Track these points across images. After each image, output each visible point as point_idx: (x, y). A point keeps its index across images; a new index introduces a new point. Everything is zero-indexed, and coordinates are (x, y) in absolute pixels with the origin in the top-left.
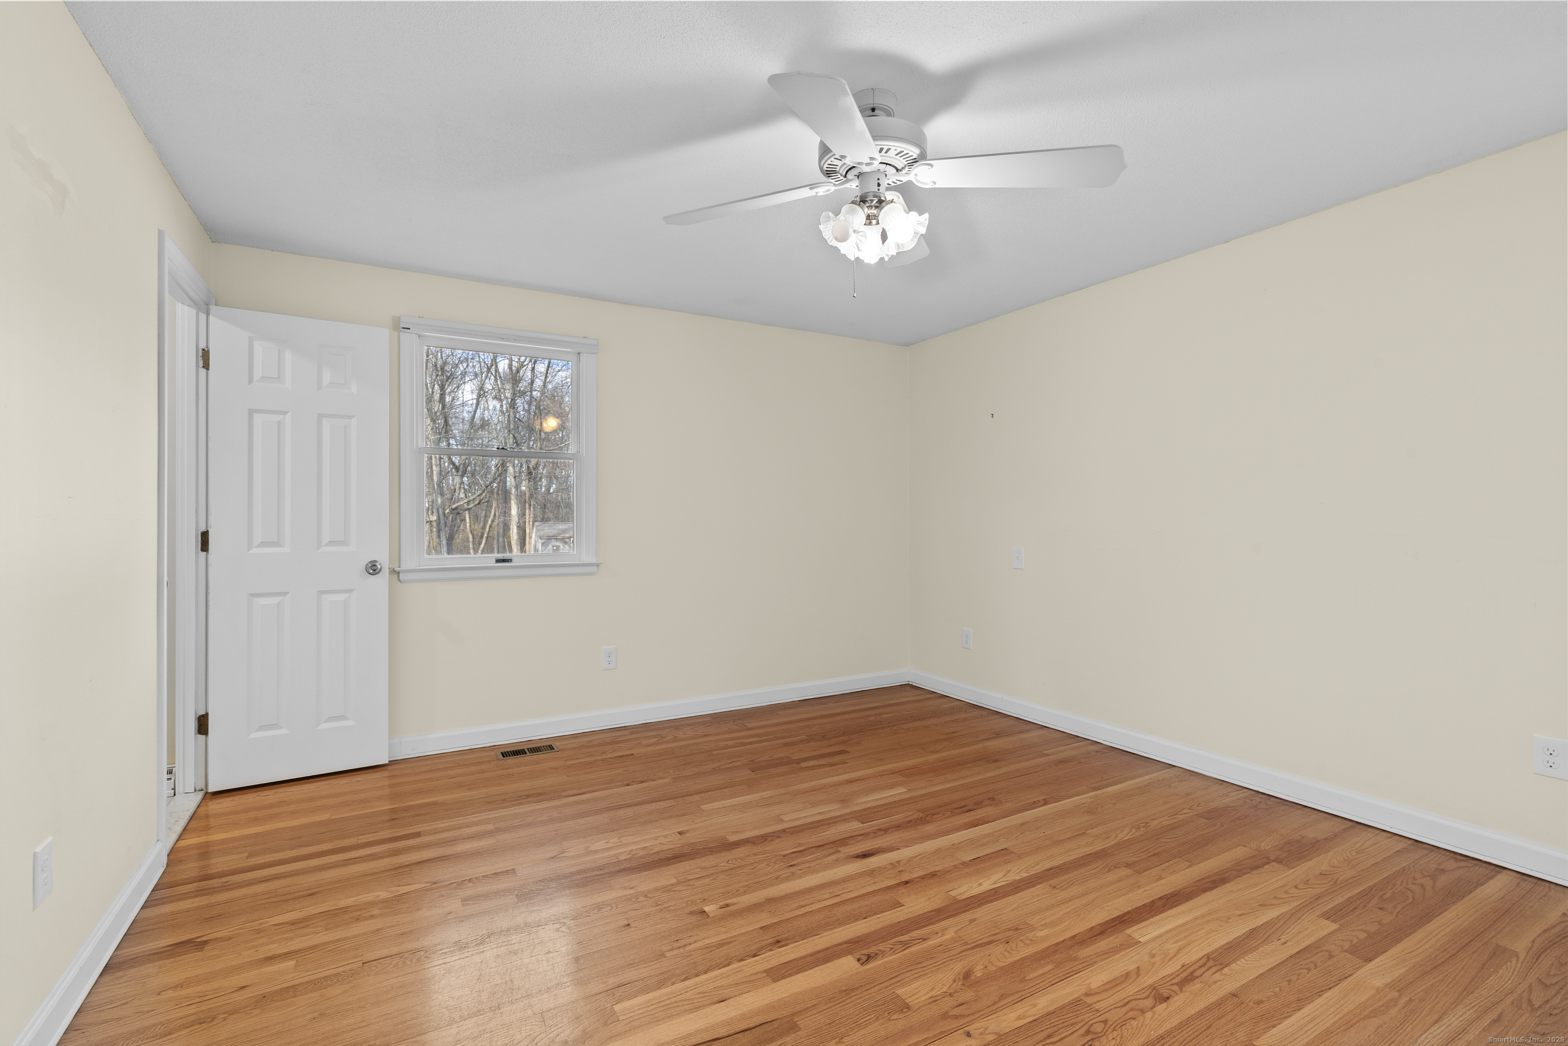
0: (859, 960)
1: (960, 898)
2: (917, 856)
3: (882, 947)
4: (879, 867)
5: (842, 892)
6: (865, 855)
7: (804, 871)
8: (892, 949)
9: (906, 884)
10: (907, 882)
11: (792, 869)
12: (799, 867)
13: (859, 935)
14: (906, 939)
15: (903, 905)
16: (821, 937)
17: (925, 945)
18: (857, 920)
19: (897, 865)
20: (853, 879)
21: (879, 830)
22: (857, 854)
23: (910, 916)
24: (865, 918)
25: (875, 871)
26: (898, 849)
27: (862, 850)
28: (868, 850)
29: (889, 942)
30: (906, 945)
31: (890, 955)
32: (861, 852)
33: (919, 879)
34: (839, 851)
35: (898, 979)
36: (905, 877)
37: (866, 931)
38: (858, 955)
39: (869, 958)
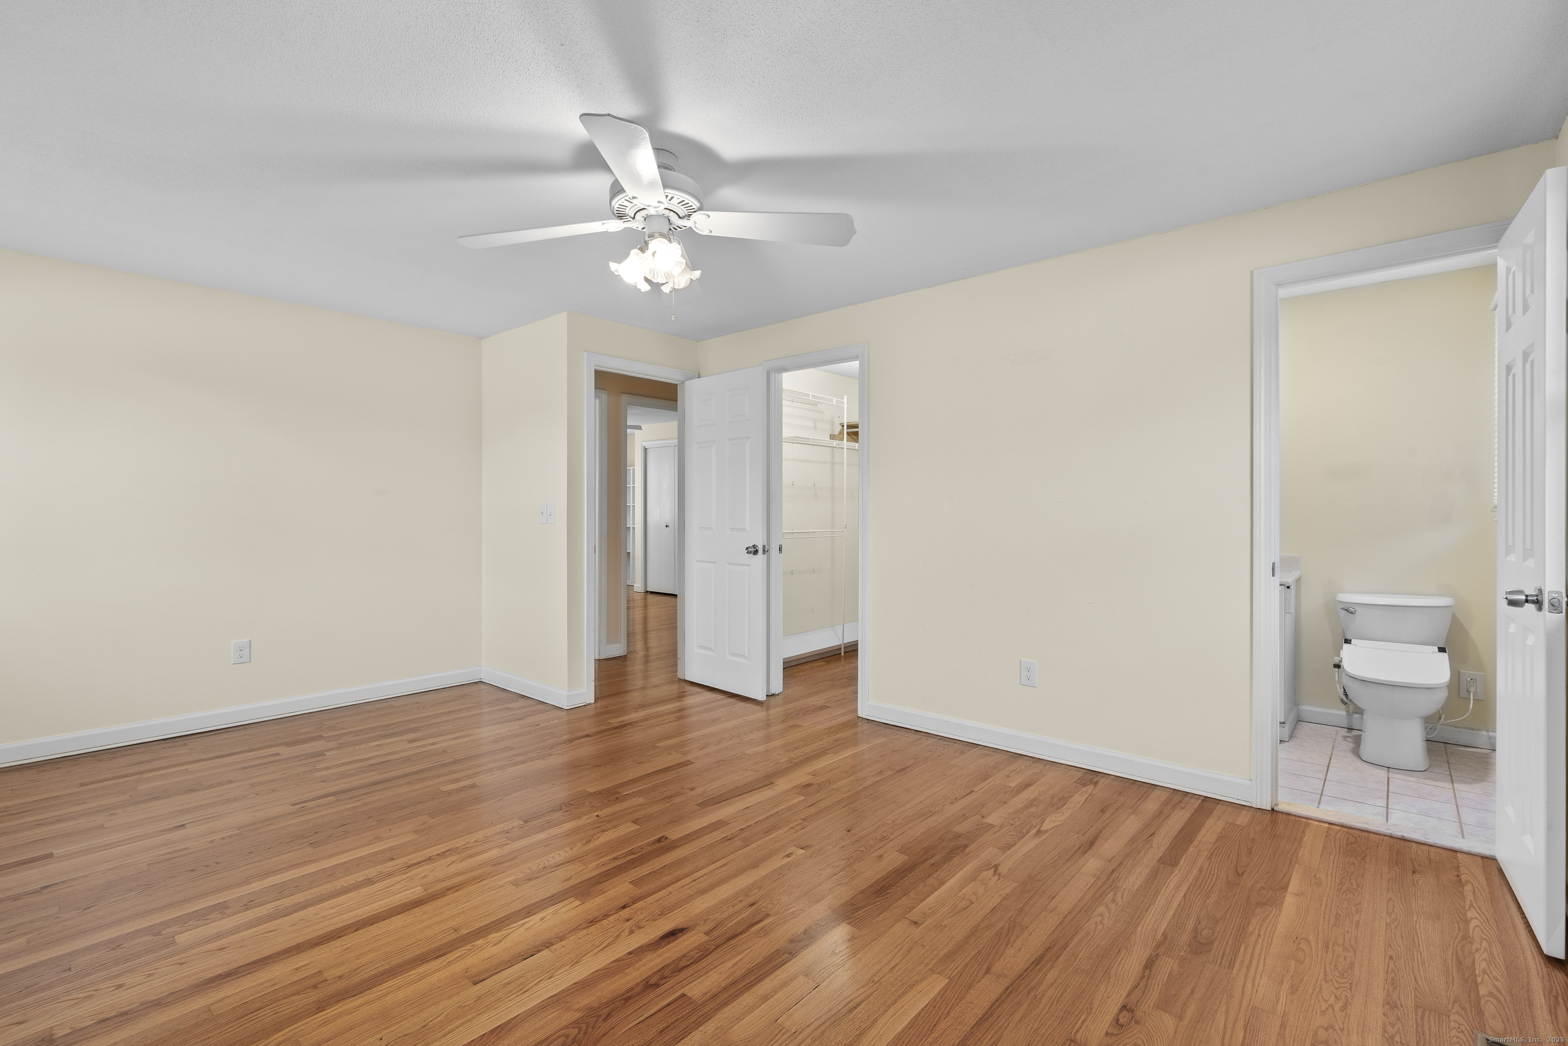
0: (667, 838)
1: (572, 899)
2: (607, 946)
3: (650, 848)
4: (655, 920)
5: (690, 885)
6: (673, 934)
7: (737, 900)
8: (642, 848)
9: (625, 905)
10: (624, 907)
11: (751, 900)
12: (744, 903)
13: (669, 853)
14: (631, 856)
15: (630, 882)
16: (698, 847)
17: (615, 855)
18: (672, 863)
19: (633, 928)
20: (683, 900)
21: (657, 985)
22: (683, 934)
23: (624, 875)
24: (665, 866)
25: (660, 915)
26: (630, 953)
27: (677, 941)
28: (669, 943)
29: (644, 852)
30: (631, 852)
31: (643, 844)
32: (678, 938)
33: (609, 913)
34: (706, 933)
35: (638, 833)
36: (625, 913)
37: (663, 857)
38: (668, 841)
39: (659, 840)
